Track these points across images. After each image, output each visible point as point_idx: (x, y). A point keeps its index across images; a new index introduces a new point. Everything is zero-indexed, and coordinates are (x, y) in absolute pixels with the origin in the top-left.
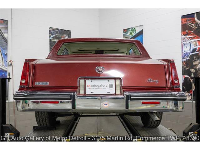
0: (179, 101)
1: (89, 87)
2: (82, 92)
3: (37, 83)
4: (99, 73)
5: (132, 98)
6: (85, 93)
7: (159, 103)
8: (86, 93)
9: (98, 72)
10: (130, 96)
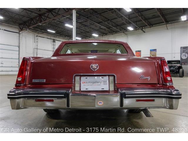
0: (174, 100)
1: (84, 84)
2: (77, 89)
3: (34, 80)
4: (94, 70)
5: (126, 96)
6: (80, 90)
7: (153, 100)
8: (82, 90)
9: (92, 69)
10: (125, 94)
